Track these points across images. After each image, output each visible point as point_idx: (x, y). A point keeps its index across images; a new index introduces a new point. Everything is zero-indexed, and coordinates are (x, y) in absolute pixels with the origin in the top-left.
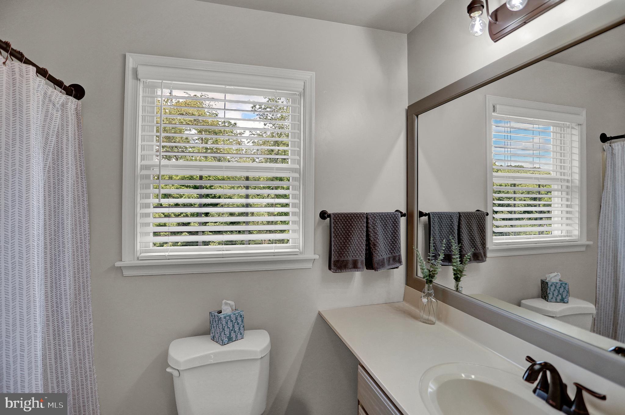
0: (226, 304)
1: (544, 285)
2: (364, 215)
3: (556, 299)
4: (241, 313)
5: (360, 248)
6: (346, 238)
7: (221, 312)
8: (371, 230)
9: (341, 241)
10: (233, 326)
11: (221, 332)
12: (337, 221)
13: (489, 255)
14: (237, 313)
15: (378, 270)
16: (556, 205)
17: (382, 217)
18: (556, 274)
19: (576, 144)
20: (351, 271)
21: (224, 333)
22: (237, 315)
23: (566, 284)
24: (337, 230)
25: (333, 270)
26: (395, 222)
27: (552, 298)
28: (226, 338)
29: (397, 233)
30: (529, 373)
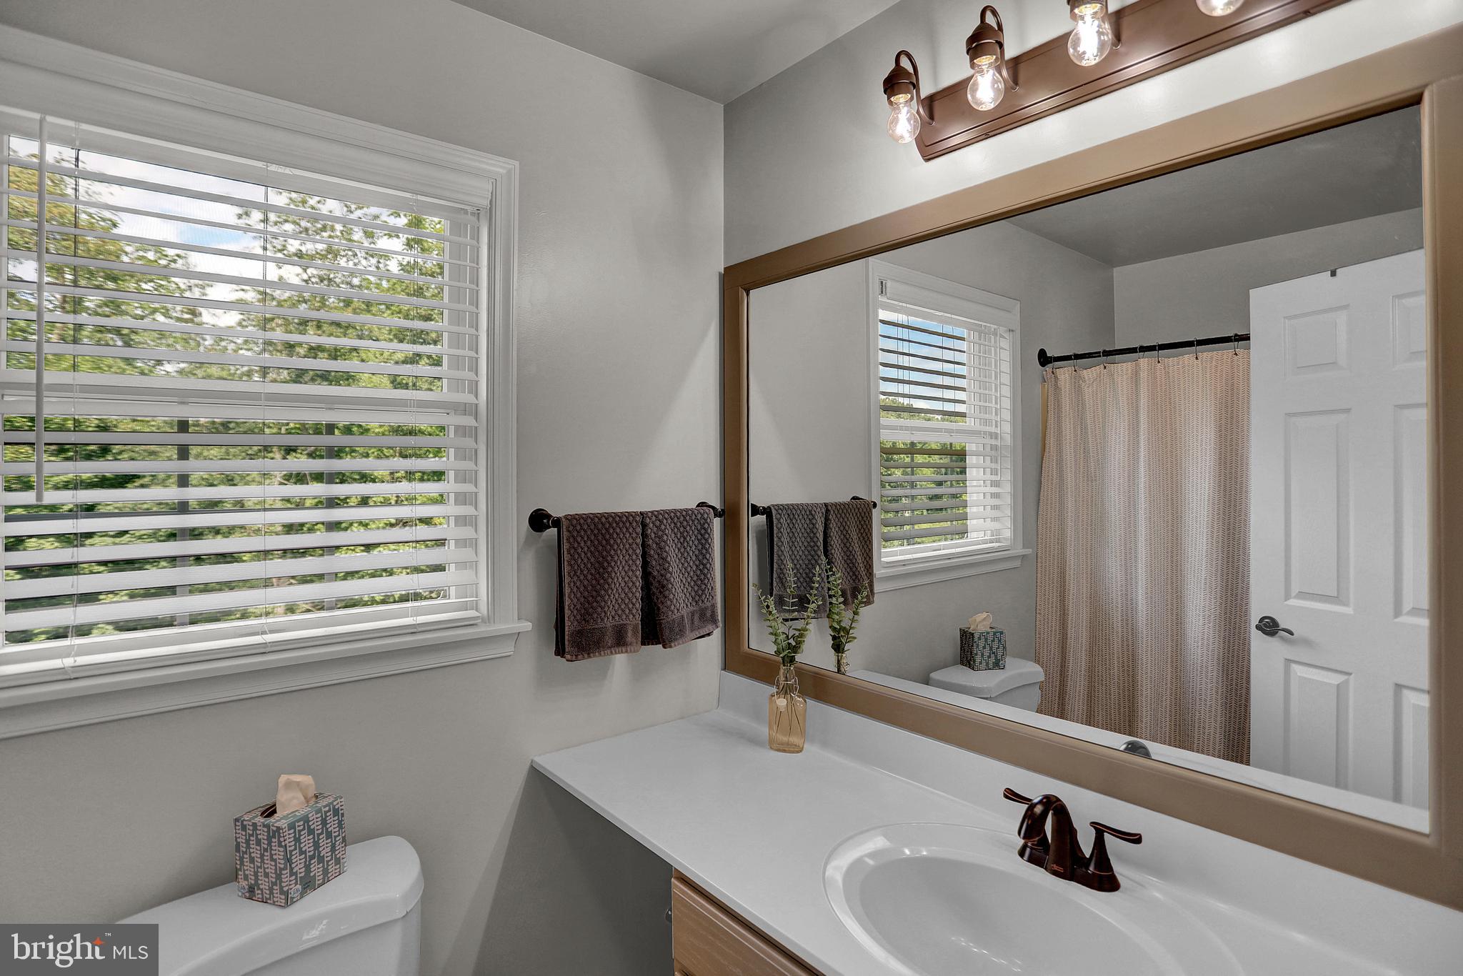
0: (289, 785)
1: (966, 638)
2: (638, 519)
3: (987, 664)
4: (335, 803)
5: (630, 595)
6: (597, 576)
7: (275, 812)
8: (652, 552)
9: (586, 582)
10: (316, 845)
11: (281, 869)
12: (575, 534)
13: (878, 588)
14: (325, 807)
15: (673, 645)
16: (975, 483)
17: (676, 520)
18: (985, 615)
19: (1006, 367)
20: (612, 653)
21: (292, 869)
22: (326, 812)
23: (1002, 633)
24: (576, 556)
25: (568, 657)
26: (703, 531)
27: (981, 663)
28: (296, 884)
29: (708, 556)
30: (1027, 823)
